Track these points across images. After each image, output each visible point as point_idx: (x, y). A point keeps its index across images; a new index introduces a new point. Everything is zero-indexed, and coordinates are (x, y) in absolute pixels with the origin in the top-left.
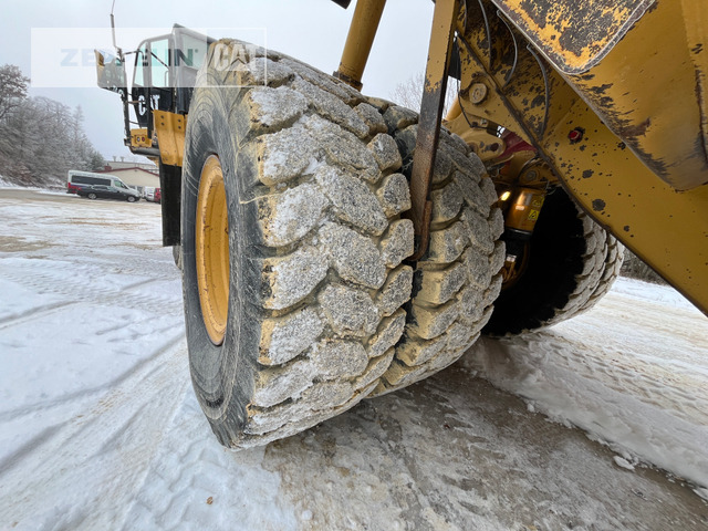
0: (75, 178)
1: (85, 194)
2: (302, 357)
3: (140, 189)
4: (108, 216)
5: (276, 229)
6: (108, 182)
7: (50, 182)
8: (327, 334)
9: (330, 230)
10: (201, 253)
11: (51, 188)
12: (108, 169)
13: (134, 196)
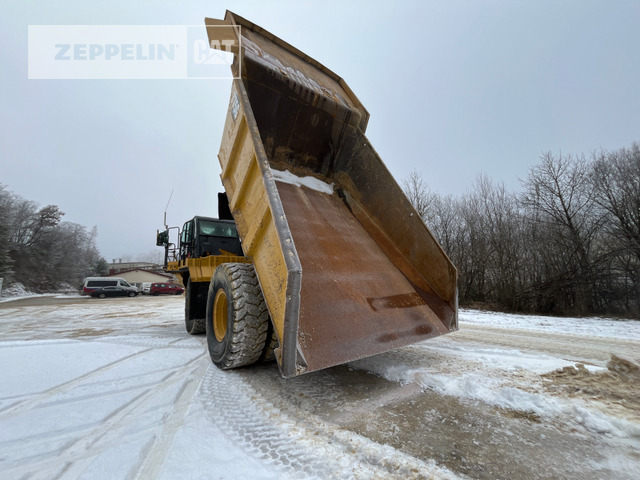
0: (91, 283)
1: (96, 295)
2: (242, 330)
3: (138, 285)
4: (125, 310)
5: (237, 306)
6: (114, 283)
7: (61, 287)
8: (247, 325)
9: (247, 305)
10: (215, 317)
11: (66, 293)
12: (113, 273)
13: (134, 292)
